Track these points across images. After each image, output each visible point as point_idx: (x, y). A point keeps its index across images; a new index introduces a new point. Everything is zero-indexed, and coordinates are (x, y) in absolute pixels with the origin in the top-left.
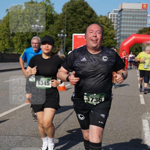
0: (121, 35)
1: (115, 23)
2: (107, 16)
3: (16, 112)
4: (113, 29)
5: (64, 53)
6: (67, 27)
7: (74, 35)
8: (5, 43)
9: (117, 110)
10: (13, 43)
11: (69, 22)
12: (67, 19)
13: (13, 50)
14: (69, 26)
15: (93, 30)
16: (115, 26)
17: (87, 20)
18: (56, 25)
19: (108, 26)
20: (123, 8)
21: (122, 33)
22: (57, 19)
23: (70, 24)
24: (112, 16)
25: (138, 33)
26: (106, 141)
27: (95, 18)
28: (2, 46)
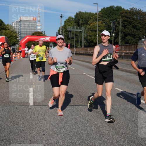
16: (17, 31)
21: (22, 35)
25: (31, 35)
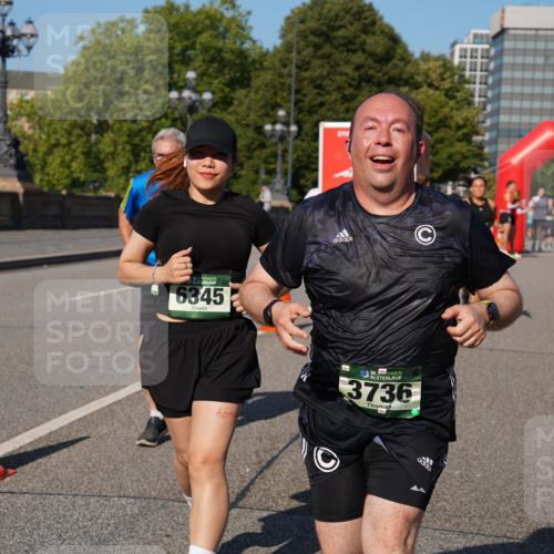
0: (500, 126)
1: (478, 81)
2: (448, 56)
3: (112, 411)
4: (470, 103)
5: (288, 194)
6: (299, 96)
7: (324, 125)
8: (74, 158)
9: (485, 405)
10: (102, 156)
11: (306, 79)
12: (298, 67)
13: (102, 182)
14: (305, 95)
15: (379, 118)
16: (477, 94)
17: (371, 72)
18: (256, 92)
19: (450, 94)
20: (507, 25)
21: (503, 118)
22: (263, 68)
23: (310, 88)
24: (465, 57)
26: (446, 520)
27: (401, 64)
28: (61, 170)
